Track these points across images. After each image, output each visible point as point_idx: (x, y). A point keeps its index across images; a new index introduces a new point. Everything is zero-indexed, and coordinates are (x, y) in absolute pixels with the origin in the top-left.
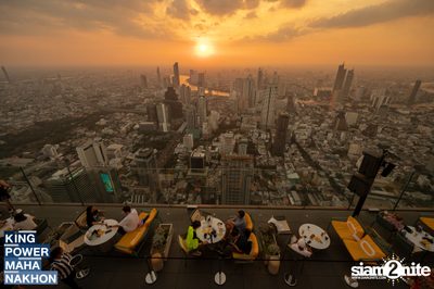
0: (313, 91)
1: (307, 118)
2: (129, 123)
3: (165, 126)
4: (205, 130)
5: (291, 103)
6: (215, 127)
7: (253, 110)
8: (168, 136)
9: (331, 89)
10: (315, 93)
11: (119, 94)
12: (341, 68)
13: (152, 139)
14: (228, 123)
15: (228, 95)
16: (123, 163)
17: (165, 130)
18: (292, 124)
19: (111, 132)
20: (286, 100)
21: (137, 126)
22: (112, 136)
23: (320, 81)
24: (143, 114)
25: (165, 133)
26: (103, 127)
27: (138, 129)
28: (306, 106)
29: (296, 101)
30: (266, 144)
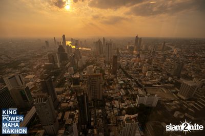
0: (126, 47)
1: (125, 58)
2: (39, 64)
3: (59, 65)
4: (79, 65)
5: (118, 52)
6: (84, 64)
7: (102, 55)
8: (60, 69)
9: (134, 46)
10: (128, 48)
11: (33, 51)
12: (137, 37)
13: (51, 71)
14: (91, 62)
15: (90, 49)
16: (35, 84)
17: (59, 66)
18: (119, 60)
19: (28, 69)
20: (116, 51)
21: (43, 65)
22: (28, 71)
23: (129, 43)
24: (47, 60)
25: (59, 68)
26: (23, 67)
27: (44, 67)
28: (124, 53)
29: (120, 51)
30: (108, 70)
